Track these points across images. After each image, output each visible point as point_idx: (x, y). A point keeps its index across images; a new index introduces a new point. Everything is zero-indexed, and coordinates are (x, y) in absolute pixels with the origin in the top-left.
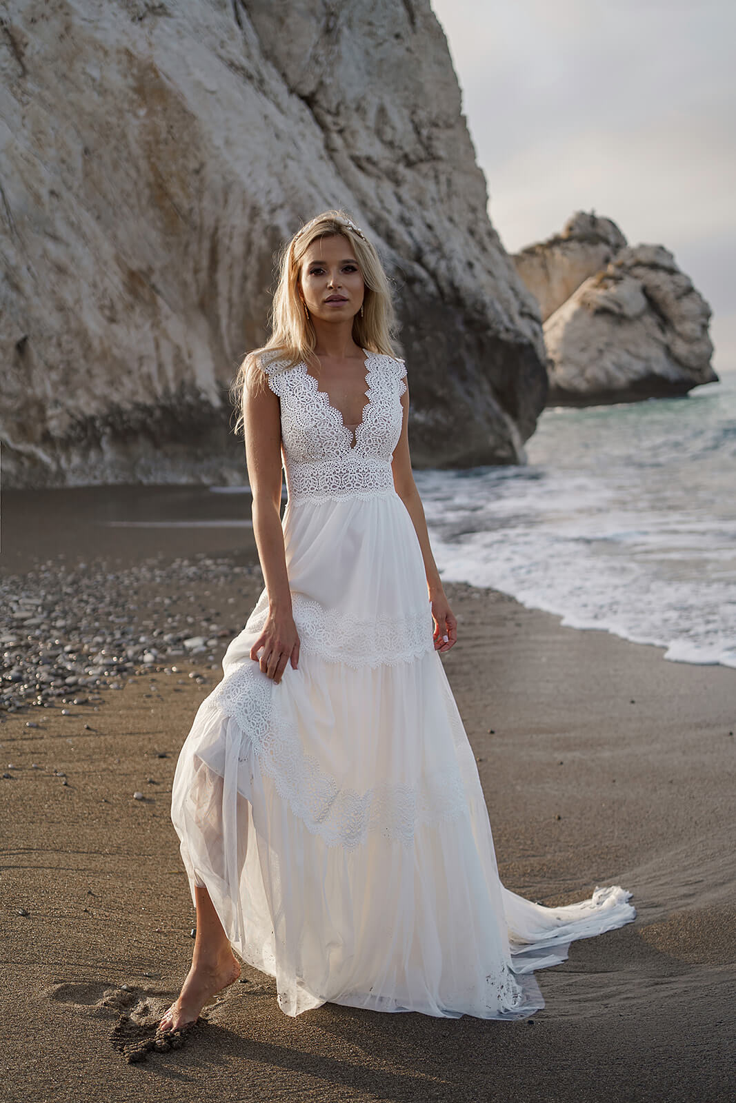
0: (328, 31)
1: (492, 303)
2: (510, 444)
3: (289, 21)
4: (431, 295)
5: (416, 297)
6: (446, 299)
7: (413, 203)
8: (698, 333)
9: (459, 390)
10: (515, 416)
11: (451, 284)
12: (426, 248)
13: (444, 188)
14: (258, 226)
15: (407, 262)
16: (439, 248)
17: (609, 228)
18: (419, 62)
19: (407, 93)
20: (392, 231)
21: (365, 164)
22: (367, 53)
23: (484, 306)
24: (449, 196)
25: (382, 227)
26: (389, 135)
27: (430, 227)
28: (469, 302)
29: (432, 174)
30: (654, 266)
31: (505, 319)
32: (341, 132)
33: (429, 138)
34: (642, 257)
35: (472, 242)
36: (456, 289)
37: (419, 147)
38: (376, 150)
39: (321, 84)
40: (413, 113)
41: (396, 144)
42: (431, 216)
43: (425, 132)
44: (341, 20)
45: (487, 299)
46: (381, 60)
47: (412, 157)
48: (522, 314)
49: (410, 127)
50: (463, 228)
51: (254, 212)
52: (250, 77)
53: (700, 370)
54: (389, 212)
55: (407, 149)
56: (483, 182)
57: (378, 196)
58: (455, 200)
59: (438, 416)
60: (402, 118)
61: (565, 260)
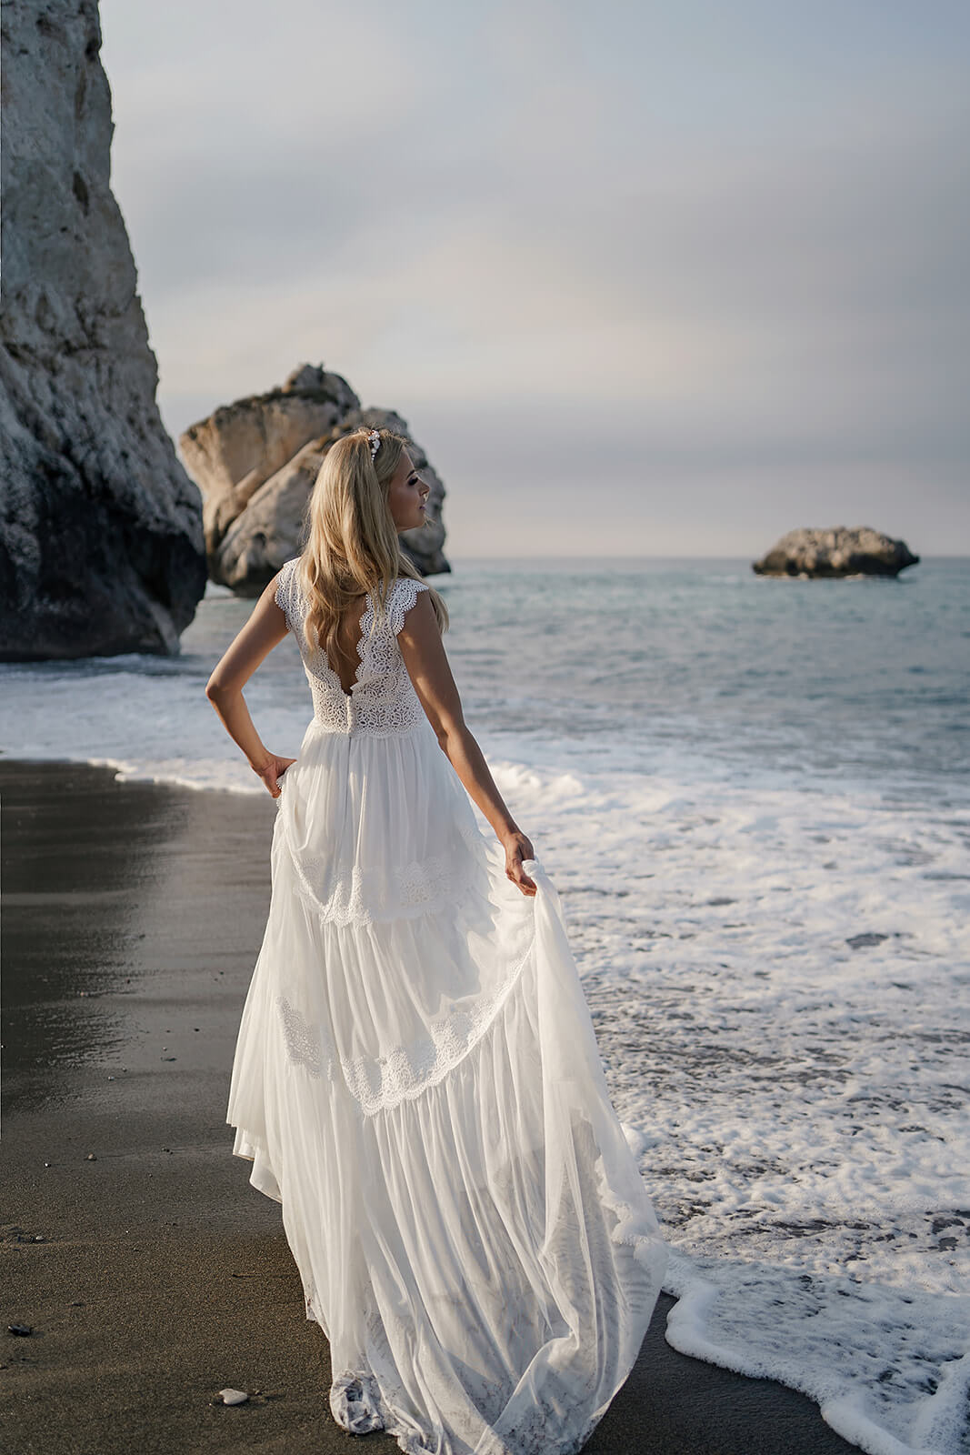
1: (143, 494)
2: (157, 632)
4: (76, 490)
5: (58, 491)
6: (93, 491)
7: (68, 394)
9: (96, 581)
10: (167, 604)
11: (100, 475)
12: (76, 441)
13: (104, 376)
15: (53, 455)
16: (90, 440)
17: (339, 386)
18: (87, 250)
19: (72, 282)
20: (42, 422)
21: (20, 351)
22: (31, 244)
23: (133, 497)
24: (110, 385)
25: (31, 418)
26: (49, 322)
27: (84, 418)
28: (117, 494)
29: (93, 362)
31: (157, 510)
33: (94, 325)
35: (130, 431)
36: (104, 481)
37: (83, 334)
38: (36, 338)
40: (78, 300)
41: (57, 331)
42: (87, 406)
43: (89, 320)
45: (138, 490)
46: (46, 251)
47: (74, 344)
48: (178, 503)
49: (74, 315)
50: (122, 417)
53: (430, 557)
54: (40, 403)
55: (69, 336)
56: (155, 366)
57: (30, 385)
58: (115, 388)
59: (74, 607)
60: (65, 306)
61: (285, 418)
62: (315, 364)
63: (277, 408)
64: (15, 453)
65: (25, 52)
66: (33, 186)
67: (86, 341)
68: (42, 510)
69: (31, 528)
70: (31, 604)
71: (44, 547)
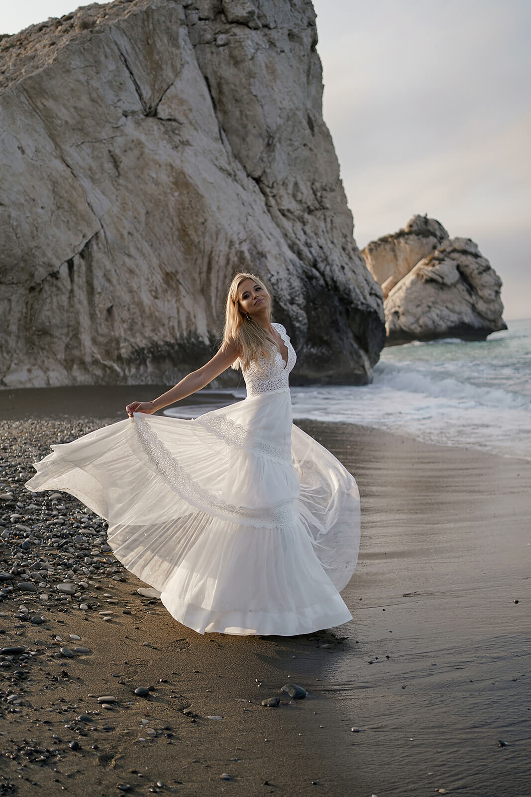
0: (269, 145)
1: (354, 289)
2: (363, 367)
3: (248, 139)
4: (322, 286)
5: (314, 287)
6: (330, 287)
7: (312, 235)
8: (493, 297)
9: (336, 337)
10: (367, 351)
11: (332, 279)
12: (319, 260)
13: (329, 225)
14: (233, 251)
15: (309, 268)
16: (326, 259)
17: (437, 226)
18: (316, 156)
19: (309, 174)
20: (301, 250)
21: (286, 213)
22: (289, 155)
23: (350, 290)
24: (332, 229)
25: (295, 248)
26: (299, 197)
27: (321, 247)
28: (341, 289)
29: (322, 217)
30: (465, 252)
31: (361, 298)
32: (274, 196)
33: (322, 197)
34: (458, 246)
35: (344, 254)
36: (335, 282)
37: (315, 202)
38: (293, 205)
39: (264, 172)
40: (313, 184)
41: (304, 201)
42: (322, 241)
43: (319, 194)
44: (276, 140)
45: (351, 287)
46: (296, 158)
47: (312, 207)
48: (371, 294)
49: (311, 192)
50: (339, 247)
51: (231, 244)
52: (230, 174)
53: (494, 321)
54: (299, 240)
55: (309, 204)
56: (351, 217)
57: (293, 230)
58: (334, 230)
59: (324, 350)
60: (306, 187)
61: (407, 246)
62: (423, 214)
63: (402, 241)
64: (291, 267)
65: (283, 51)
66: (290, 123)
67: (318, 206)
68: (307, 298)
69: (302, 306)
70: (302, 348)
71: (309, 318)
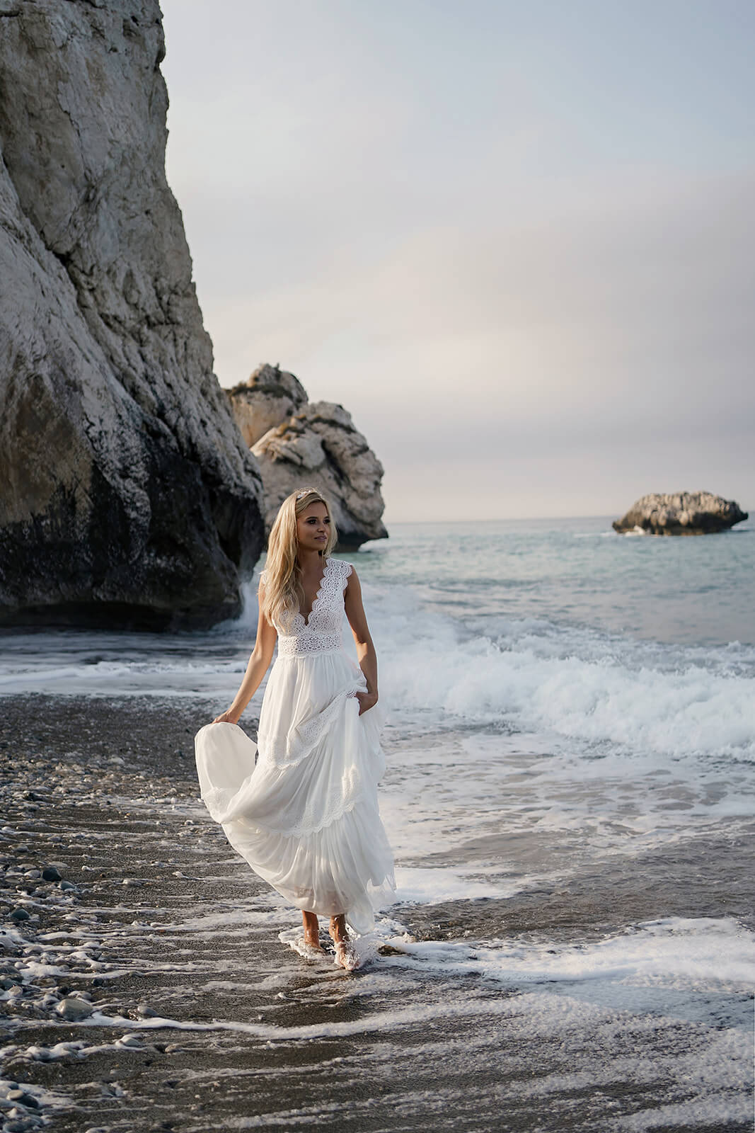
0: (87, 200)
1: (223, 459)
3: (49, 186)
4: (174, 450)
5: (162, 451)
6: (186, 453)
7: (155, 362)
8: (371, 490)
9: (197, 538)
11: (189, 440)
12: (168, 406)
13: (181, 351)
14: (22, 374)
15: (153, 417)
16: (178, 406)
17: (293, 383)
19: (152, 262)
20: (138, 387)
21: (113, 322)
22: (120, 224)
23: (217, 462)
24: (185, 358)
25: (128, 382)
26: (134, 299)
27: (169, 386)
28: (203, 458)
29: (171, 336)
30: (333, 423)
31: (234, 475)
32: (92, 290)
33: (169, 304)
34: (322, 413)
35: (204, 402)
36: (193, 446)
37: (159, 310)
38: (123, 311)
39: (78, 245)
40: (156, 280)
41: (141, 306)
42: (171, 377)
43: (165, 298)
44: (100, 194)
45: (219, 456)
46: (132, 231)
47: (153, 319)
48: (246, 470)
49: (153, 292)
50: (197, 388)
51: (19, 361)
52: (21, 238)
53: (371, 524)
54: (135, 369)
55: (149, 312)
56: (210, 344)
57: (124, 352)
58: (190, 361)
59: (178, 563)
60: (146, 283)
61: (251, 408)
62: (273, 365)
63: (243, 399)
64: (124, 413)
65: (115, 50)
66: (126, 169)
67: (163, 318)
68: (151, 468)
69: (143, 483)
70: (141, 556)
71: (153, 504)
